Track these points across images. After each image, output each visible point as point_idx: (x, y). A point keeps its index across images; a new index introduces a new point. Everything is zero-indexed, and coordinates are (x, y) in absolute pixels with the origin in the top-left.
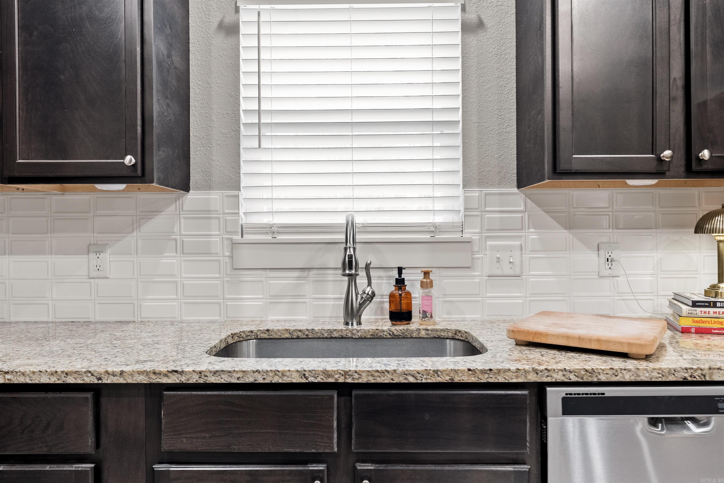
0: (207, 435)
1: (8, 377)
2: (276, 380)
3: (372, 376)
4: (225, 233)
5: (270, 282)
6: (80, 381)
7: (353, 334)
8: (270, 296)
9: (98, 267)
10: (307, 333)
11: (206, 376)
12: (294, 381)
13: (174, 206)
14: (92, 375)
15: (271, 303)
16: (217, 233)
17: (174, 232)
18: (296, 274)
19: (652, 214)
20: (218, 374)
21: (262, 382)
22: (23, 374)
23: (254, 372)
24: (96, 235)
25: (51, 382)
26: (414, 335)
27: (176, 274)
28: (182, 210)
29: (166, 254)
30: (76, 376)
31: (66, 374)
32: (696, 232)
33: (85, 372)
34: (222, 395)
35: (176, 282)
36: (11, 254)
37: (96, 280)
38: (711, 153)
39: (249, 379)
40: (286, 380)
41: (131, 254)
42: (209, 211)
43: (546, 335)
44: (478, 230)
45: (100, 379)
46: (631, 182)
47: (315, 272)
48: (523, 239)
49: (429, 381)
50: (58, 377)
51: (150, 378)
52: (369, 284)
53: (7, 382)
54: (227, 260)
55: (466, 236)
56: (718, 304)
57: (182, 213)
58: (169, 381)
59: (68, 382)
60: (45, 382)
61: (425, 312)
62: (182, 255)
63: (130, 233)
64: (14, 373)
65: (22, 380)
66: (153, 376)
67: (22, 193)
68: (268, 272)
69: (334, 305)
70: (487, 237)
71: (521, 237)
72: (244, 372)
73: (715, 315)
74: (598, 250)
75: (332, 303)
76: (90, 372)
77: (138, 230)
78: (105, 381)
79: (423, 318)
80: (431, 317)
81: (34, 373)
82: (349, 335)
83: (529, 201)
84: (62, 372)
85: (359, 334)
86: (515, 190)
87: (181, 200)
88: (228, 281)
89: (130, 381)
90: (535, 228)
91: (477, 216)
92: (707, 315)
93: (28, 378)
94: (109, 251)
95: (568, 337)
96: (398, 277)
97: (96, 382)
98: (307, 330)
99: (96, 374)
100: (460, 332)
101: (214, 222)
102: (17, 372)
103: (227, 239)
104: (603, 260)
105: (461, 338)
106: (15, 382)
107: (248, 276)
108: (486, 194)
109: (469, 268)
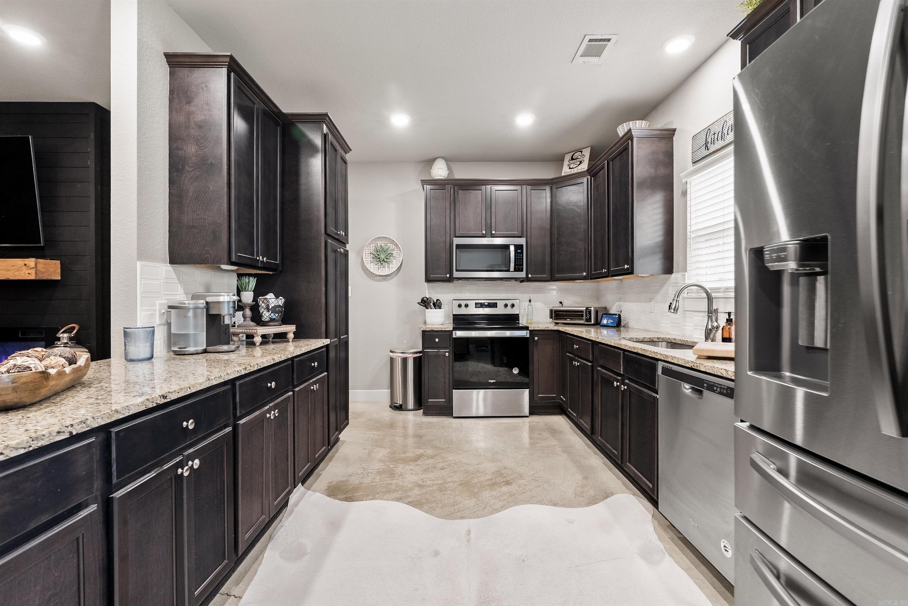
5: (695, 318)
8: (694, 325)
13: (669, 281)
15: (694, 328)
17: (669, 293)
24: (651, 294)
28: (671, 283)
37: (651, 313)
41: (659, 303)
42: (677, 283)
52: (716, 321)
54: (682, 306)
68: (694, 312)
77: (660, 292)
87: (670, 278)
88: (682, 316)
107: (688, 314)
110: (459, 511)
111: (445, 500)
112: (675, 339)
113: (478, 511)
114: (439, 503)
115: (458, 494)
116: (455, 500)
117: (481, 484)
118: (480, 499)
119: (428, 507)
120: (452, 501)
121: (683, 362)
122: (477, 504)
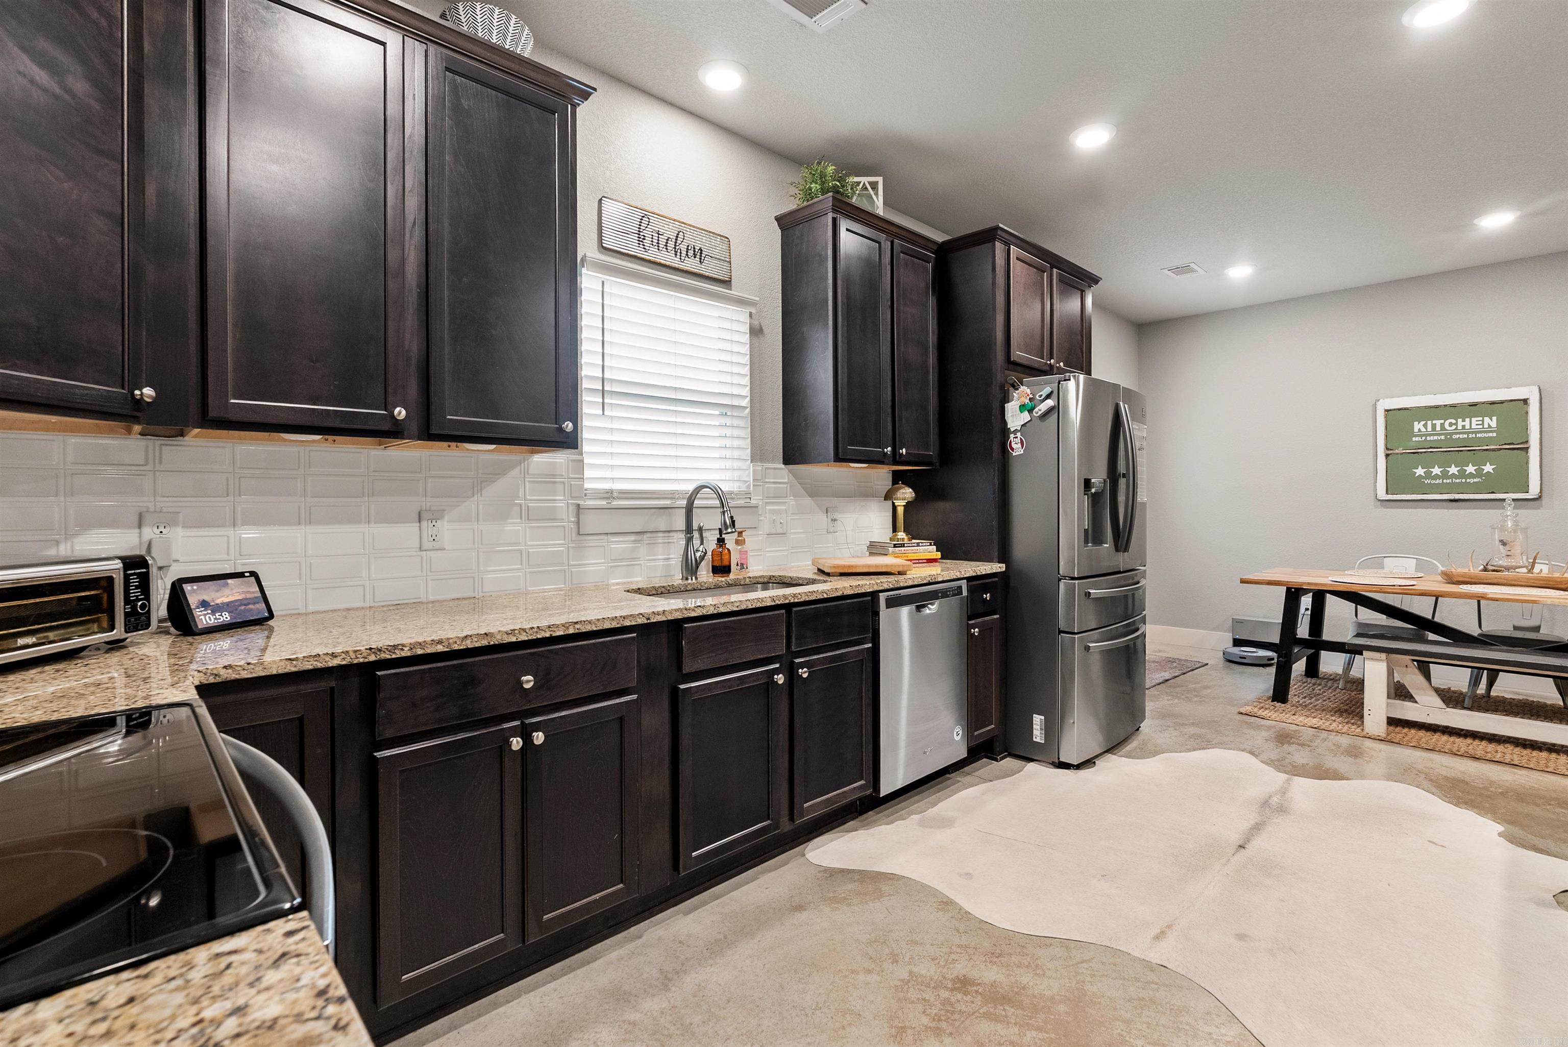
0: (713, 655)
1: (577, 626)
2: (759, 605)
3: (807, 595)
4: (570, 498)
5: (612, 546)
6: (634, 623)
7: (701, 586)
8: (611, 560)
9: (434, 537)
10: (668, 588)
11: (718, 607)
12: (768, 604)
13: (519, 468)
14: (643, 616)
15: (612, 567)
16: (562, 498)
17: (519, 497)
18: (632, 538)
19: (853, 486)
20: (725, 605)
21: (751, 607)
22: (590, 622)
23: (746, 601)
24: (428, 499)
25: (612, 627)
26: (742, 583)
27: (521, 542)
28: (528, 474)
29: (510, 521)
30: (631, 618)
31: (624, 618)
32: (885, 500)
33: (638, 615)
34: (722, 622)
35: (521, 551)
36: (310, 523)
37: (427, 552)
38: (906, 451)
39: (743, 607)
40: (764, 604)
41: (471, 521)
42: (554, 476)
43: (856, 566)
44: (761, 498)
45: (648, 619)
46: (852, 465)
47: (649, 535)
48: (787, 504)
49: (833, 596)
50: (618, 621)
51: (683, 614)
52: (702, 543)
53: (577, 631)
54: (572, 525)
55: (753, 502)
56: (906, 545)
57: (527, 476)
58: (695, 614)
59: (625, 625)
60: (607, 627)
61: (742, 564)
62: (527, 522)
63: (470, 497)
64: (583, 623)
65: (589, 628)
66: (685, 612)
67: (334, 445)
68: (609, 536)
69: (663, 565)
70: (767, 503)
71: (786, 502)
72: (740, 601)
73: (905, 552)
74: (827, 513)
75: (662, 563)
76: (641, 614)
77: (479, 494)
78: (652, 621)
79: (741, 569)
80: (747, 568)
81: (598, 620)
82: (699, 587)
83: (790, 475)
84: (621, 617)
85: (706, 585)
86: (783, 466)
87: (526, 463)
88: (573, 547)
89: (670, 618)
90: (793, 496)
91: (760, 485)
92: (901, 552)
93: (594, 626)
94: (446, 518)
95: (869, 566)
96: (719, 537)
97: (646, 622)
98: (669, 585)
99: (645, 615)
100: (774, 576)
101: (559, 487)
102: (584, 621)
103: (572, 504)
104: (830, 520)
105: (775, 581)
106: (583, 631)
107: (592, 541)
108: (766, 468)
109: (755, 528)
110: (1149, 983)
111: (1164, 1026)
112: (639, 589)
113: (1104, 963)
114: (1187, 1027)
115: (1118, 1023)
116: (1139, 1011)
117: (1031, 1018)
118: (1074, 983)
119: (1223, 1031)
120: (1148, 1013)
121: (919, 580)
122: (1092, 976)
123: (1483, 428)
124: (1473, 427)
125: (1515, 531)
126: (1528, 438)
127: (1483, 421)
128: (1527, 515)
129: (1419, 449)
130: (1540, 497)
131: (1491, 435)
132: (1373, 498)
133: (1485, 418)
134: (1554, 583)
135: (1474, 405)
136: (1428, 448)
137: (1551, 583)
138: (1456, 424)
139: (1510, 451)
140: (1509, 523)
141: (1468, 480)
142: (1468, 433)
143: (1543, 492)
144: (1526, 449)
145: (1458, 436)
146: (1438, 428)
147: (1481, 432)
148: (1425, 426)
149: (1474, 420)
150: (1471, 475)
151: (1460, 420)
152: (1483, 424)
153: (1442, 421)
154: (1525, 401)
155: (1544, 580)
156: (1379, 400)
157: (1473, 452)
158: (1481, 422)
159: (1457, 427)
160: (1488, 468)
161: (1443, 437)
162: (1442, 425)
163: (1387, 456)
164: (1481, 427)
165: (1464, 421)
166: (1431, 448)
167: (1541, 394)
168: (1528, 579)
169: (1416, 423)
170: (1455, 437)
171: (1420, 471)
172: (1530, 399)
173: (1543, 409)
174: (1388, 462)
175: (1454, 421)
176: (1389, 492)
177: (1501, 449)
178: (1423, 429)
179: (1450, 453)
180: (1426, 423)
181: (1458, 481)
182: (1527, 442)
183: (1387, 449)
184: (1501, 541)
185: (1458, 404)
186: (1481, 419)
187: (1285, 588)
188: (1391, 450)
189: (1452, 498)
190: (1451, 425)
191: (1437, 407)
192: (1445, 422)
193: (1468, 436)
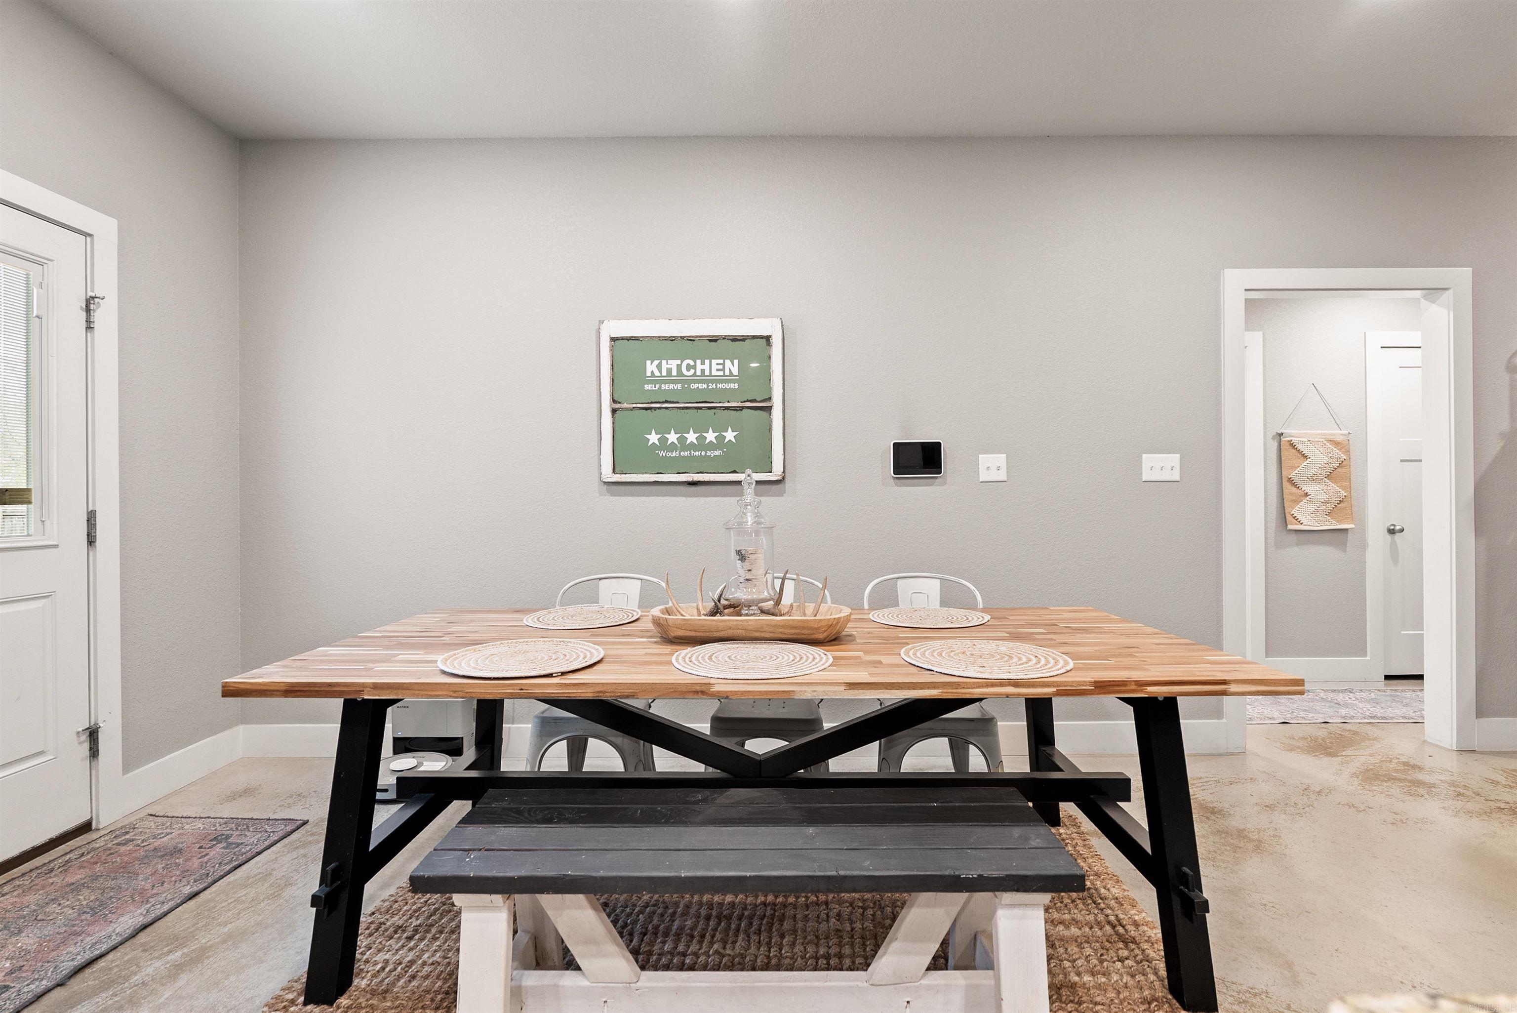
123: (724, 376)
124: (713, 374)
125: (757, 533)
126: (771, 393)
127: (723, 364)
128: (769, 502)
129: (652, 403)
130: (784, 478)
131: (732, 386)
132: (597, 479)
133: (726, 360)
134: (809, 632)
135: (713, 340)
136: (663, 402)
137: (805, 631)
138: (694, 367)
139: (753, 411)
140: (749, 519)
141: (709, 453)
142: (707, 382)
143: (786, 471)
144: (769, 409)
145: (696, 386)
146: (674, 373)
147: (722, 381)
148: (659, 367)
149: (714, 362)
150: (711, 446)
151: (699, 362)
152: (723, 370)
153: (679, 362)
154: (768, 339)
155: (796, 628)
156: (603, 322)
157: (713, 411)
158: (721, 367)
159: (695, 372)
160: (730, 435)
161: (679, 386)
162: (679, 367)
163: (614, 411)
164: (721, 373)
165: (703, 363)
166: (666, 402)
167: (783, 332)
168: (775, 626)
169: (648, 362)
170: (694, 386)
171: (653, 438)
172: (773, 337)
173: (785, 354)
174: (616, 421)
175: (692, 363)
176: (617, 470)
177: (743, 408)
178: (657, 373)
179: (688, 411)
180: (660, 363)
181: (697, 453)
182: (770, 399)
183: (614, 401)
184: (739, 552)
185: (697, 336)
186: (721, 361)
187: (341, 701)
188: (620, 403)
189: (690, 479)
190: (689, 367)
191: (672, 339)
192: (682, 363)
193: (708, 386)
